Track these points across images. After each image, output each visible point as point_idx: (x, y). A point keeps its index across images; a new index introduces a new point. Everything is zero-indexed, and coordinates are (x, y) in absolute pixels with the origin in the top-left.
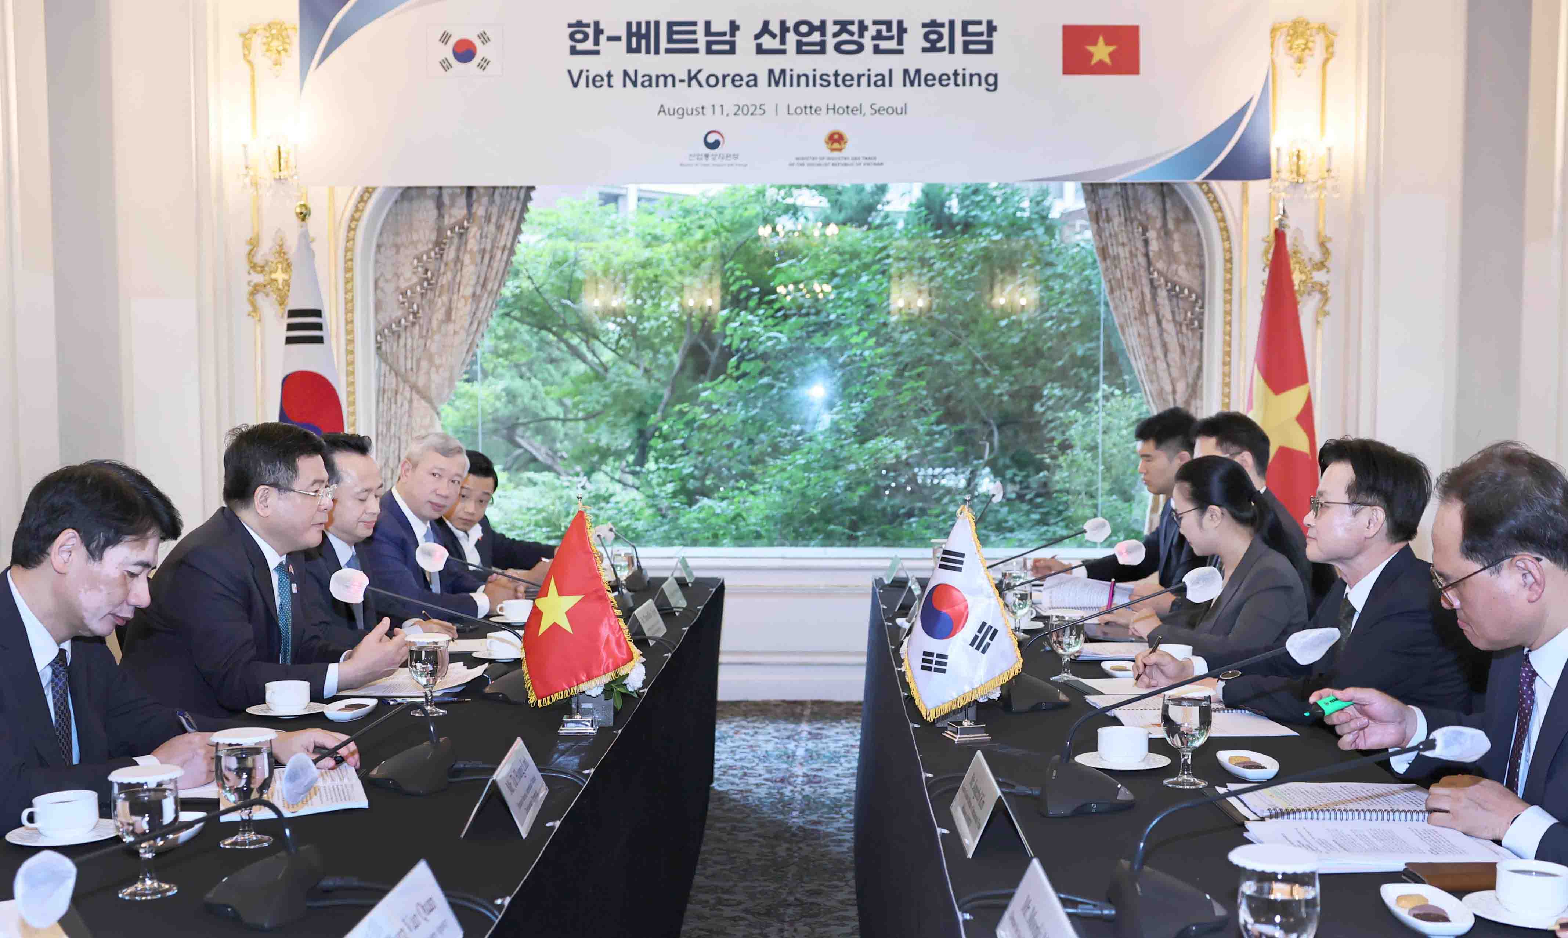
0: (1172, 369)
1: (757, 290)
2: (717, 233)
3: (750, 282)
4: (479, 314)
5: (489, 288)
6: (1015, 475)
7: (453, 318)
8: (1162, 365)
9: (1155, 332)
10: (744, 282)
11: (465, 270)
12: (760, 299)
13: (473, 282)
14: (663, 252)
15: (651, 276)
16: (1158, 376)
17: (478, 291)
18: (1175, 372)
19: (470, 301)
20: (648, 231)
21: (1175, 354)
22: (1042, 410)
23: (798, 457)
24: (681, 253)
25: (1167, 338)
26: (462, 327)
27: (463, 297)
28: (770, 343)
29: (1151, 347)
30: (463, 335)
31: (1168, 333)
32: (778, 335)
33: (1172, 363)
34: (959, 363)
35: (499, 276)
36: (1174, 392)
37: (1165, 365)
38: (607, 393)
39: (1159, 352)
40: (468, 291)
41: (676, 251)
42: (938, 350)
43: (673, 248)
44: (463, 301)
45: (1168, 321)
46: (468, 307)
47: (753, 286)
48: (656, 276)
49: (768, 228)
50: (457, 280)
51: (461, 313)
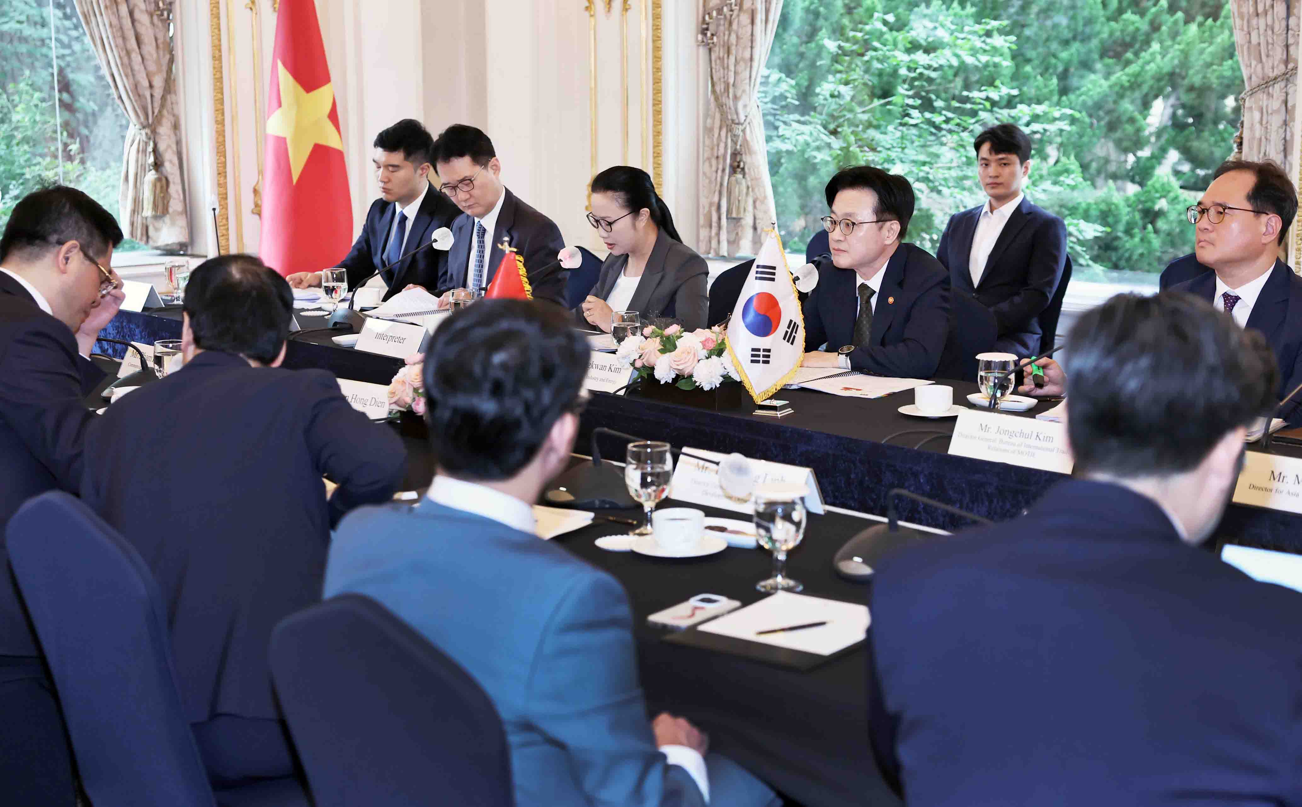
0: (147, 63)
8: (136, 58)
9: (127, 22)
16: (132, 70)
18: (152, 67)
21: (149, 48)
25: (142, 30)
29: (124, 38)
31: (143, 25)
33: (147, 56)
36: (151, 86)
37: (140, 58)
39: (133, 43)
45: (141, 11)
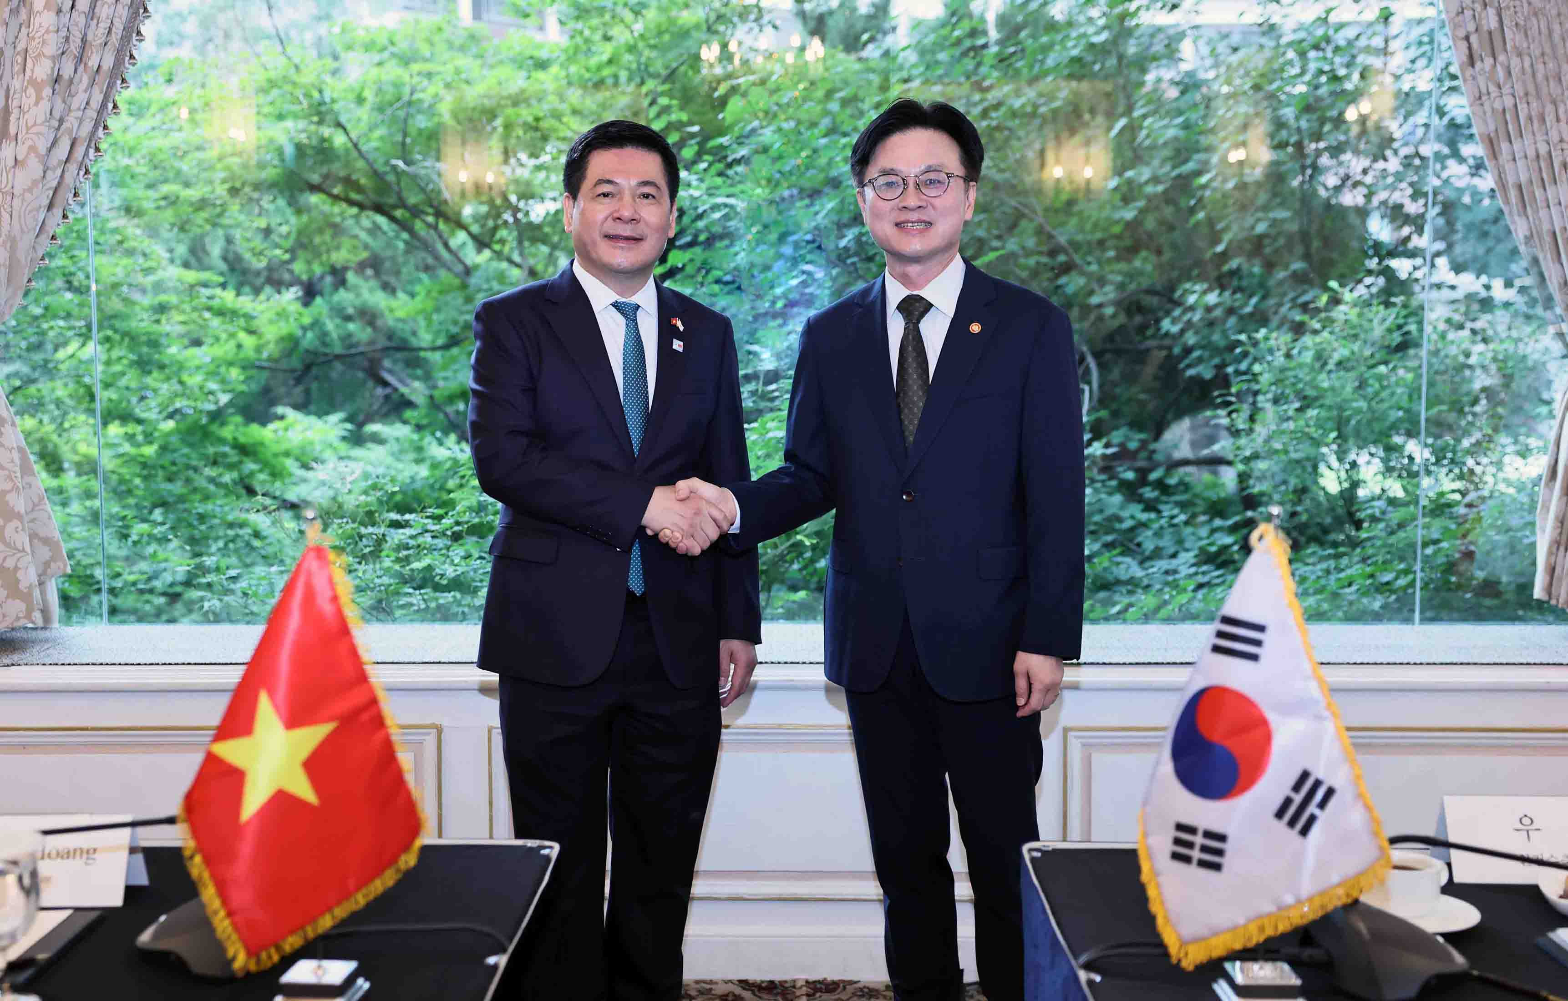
1: (696, 129)
2: (631, 49)
3: (684, 117)
4: (71, 122)
5: (93, 63)
6: (1128, 439)
7: (12, 130)
10: (674, 117)
11: (36, 21)
12: (701, 144)
13: (51, 49)
14: (548, 79)
15: (530, 119)
17: (67, 70)
19: (47, 91)
20: (528, 53)
22: (1175, 329)
23: (770, 425)
24: (575, 79)
26: (32, 149)
27: (33, 82)
28: (717, 215)
30: (35, 167)
32: (731, 201)
34: (1028, 253)
35: (115, 39)
38: (469, 307)
40: (42, 70)
41: (568, 76)
42: (995, 232)
43: (563, 73)
44: (31, 91)
46: (45, 105)
47: (691, 123)
48: (537, 119)
49: (716, 49)
50: (21, 46)
51: (29, 117)
